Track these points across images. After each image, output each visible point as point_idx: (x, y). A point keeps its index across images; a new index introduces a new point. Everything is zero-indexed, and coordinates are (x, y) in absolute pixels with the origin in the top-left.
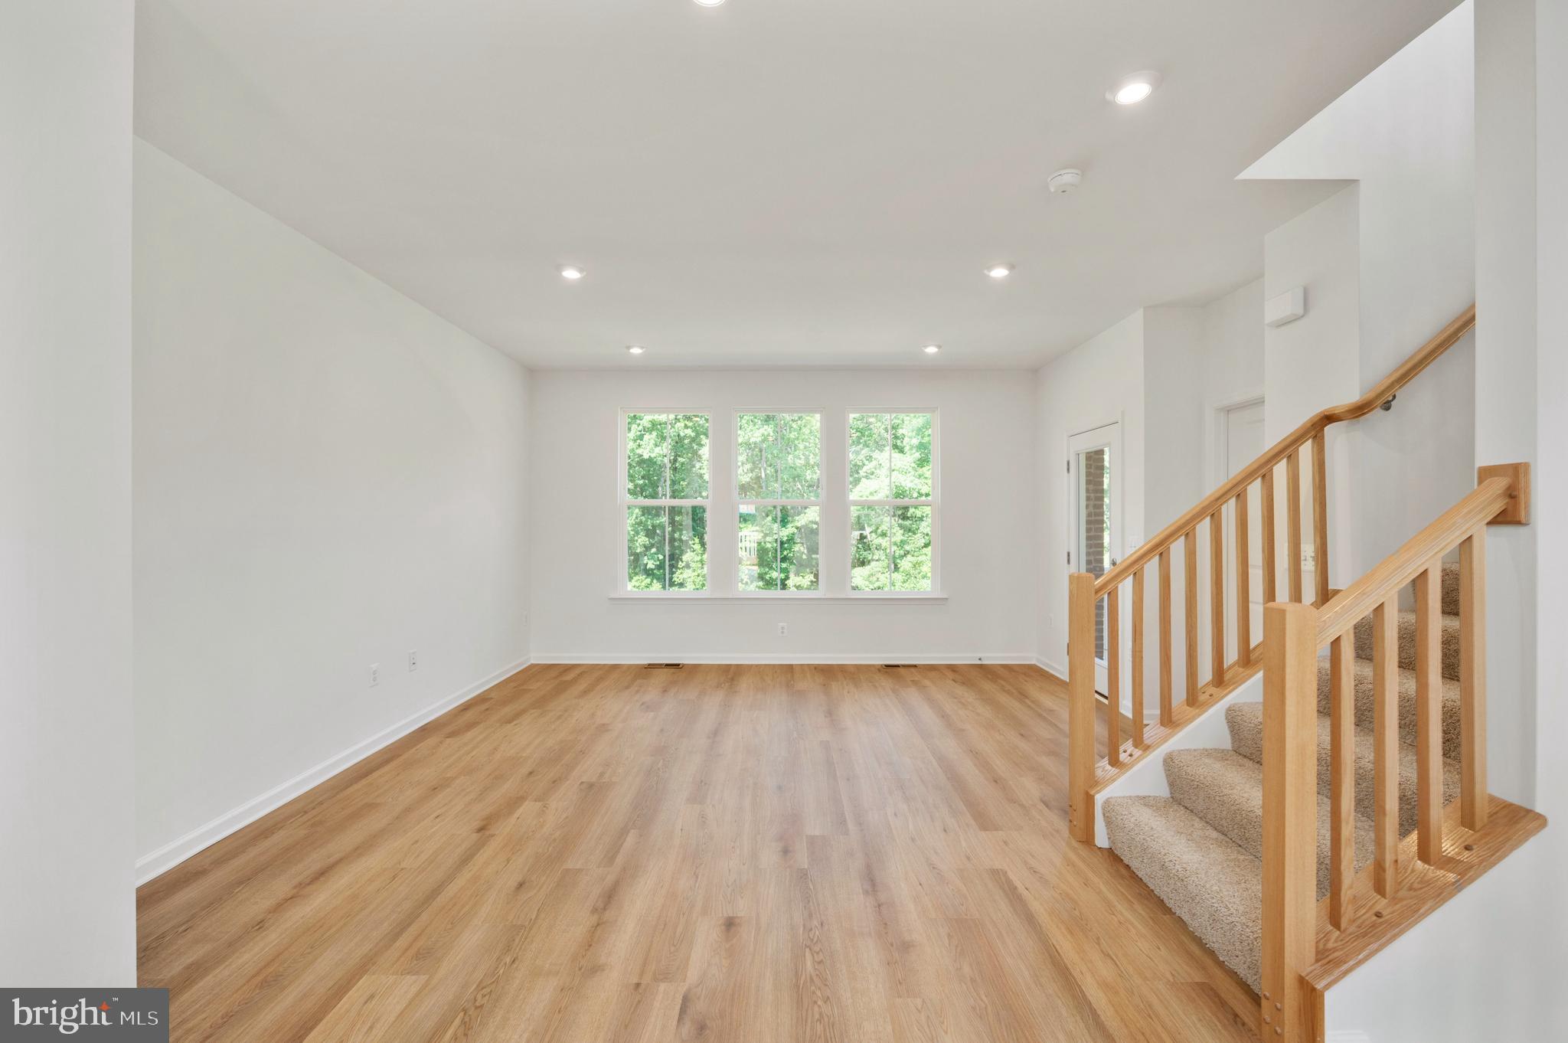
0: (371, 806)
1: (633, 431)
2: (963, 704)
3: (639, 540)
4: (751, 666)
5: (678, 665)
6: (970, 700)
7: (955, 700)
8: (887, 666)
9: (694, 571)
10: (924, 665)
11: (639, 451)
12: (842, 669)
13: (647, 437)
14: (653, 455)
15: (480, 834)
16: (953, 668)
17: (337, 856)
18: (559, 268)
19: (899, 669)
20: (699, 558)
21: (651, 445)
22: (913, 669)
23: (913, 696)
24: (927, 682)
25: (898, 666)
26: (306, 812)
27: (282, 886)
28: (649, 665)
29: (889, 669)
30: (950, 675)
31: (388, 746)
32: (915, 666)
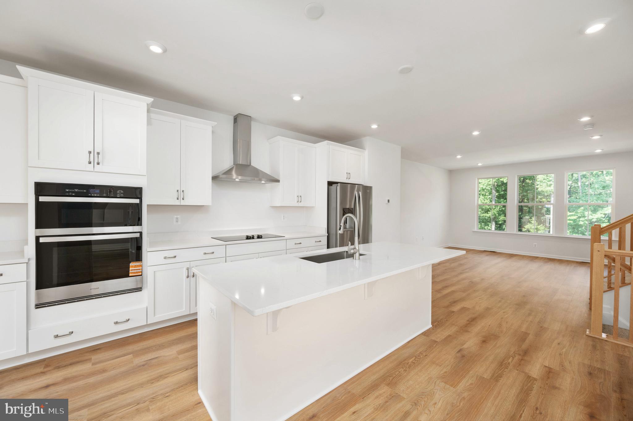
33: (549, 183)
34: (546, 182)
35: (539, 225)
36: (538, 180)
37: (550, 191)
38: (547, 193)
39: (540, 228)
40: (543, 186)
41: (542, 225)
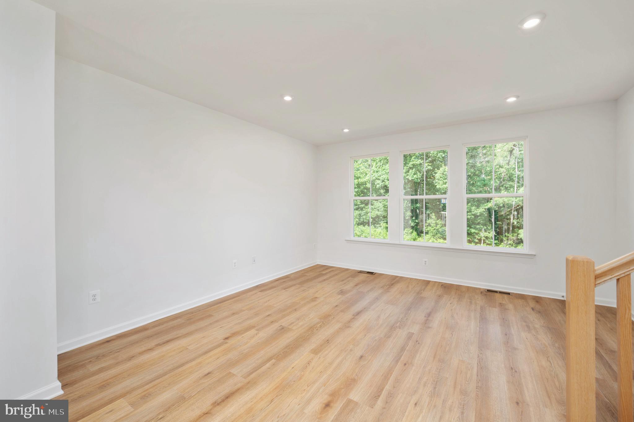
0: (210, 316)
1: (405, 169)
2: (528, 327)
3: (408, 214)
4: (408, 278)
5: (373, 273)
6: (536, 326)
7: (524, 324)
8: (489, 291)
9: (432, 227)
10: (516, 294)
11: (407, 177)
12: (458, 288)
13: (411, 171)
14: (413, 178)
15: (224, 341)
16: (537, 300)
17: (180, 335)
18: (282, 96)
19: (496, 294)
20: (435, 222)
21: (412, 174)
22: (506, 296)
23: (494, 313)
24: (510, 306)
25: (496, 292)
26: (192, 313)
27: (152, 343)
28: (361, 271)
29: (489, 293)
30: (532, 304)
31: (243, 291)
32: (509, 294)
33: (445, 181)
34: (442, 180)
35: (438, 219)
36: (436, 178)
37: (446, 189)
38: (443, 190)
39: (438, 222)
40: (440, 183)
41: (440, 219)
